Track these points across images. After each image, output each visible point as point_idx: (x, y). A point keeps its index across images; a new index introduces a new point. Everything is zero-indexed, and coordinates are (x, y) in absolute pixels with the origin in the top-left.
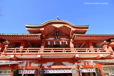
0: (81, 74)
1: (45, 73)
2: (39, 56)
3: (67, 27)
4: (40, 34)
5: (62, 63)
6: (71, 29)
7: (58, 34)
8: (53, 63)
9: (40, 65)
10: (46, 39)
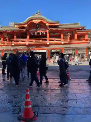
2: (27, 44)
4: (25, 29)
6: (46, 24)
9: (28, 48)
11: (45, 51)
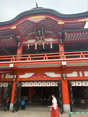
0: (71, 89)
1: (23, 86)
2: (12, 66)
3: (51, 19)
5: (45, 73)
6: (57, 22)
7: (39, 33)
8: (33, 74)
9: (15, 76)
10: (24, 42)
11: (54, 85)
